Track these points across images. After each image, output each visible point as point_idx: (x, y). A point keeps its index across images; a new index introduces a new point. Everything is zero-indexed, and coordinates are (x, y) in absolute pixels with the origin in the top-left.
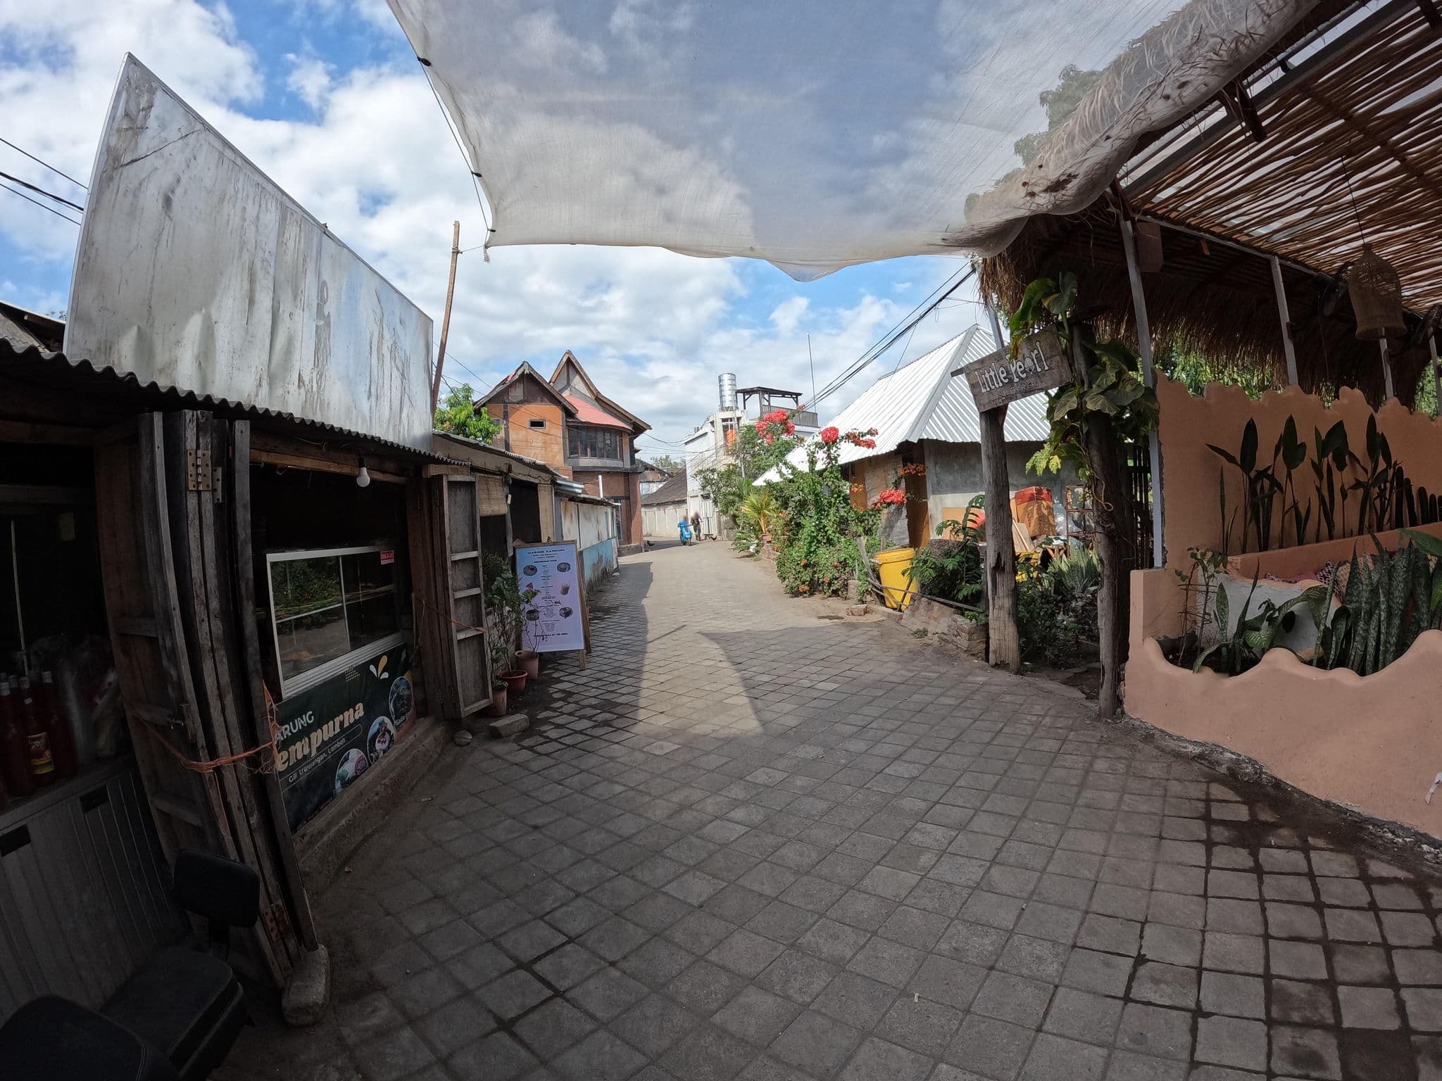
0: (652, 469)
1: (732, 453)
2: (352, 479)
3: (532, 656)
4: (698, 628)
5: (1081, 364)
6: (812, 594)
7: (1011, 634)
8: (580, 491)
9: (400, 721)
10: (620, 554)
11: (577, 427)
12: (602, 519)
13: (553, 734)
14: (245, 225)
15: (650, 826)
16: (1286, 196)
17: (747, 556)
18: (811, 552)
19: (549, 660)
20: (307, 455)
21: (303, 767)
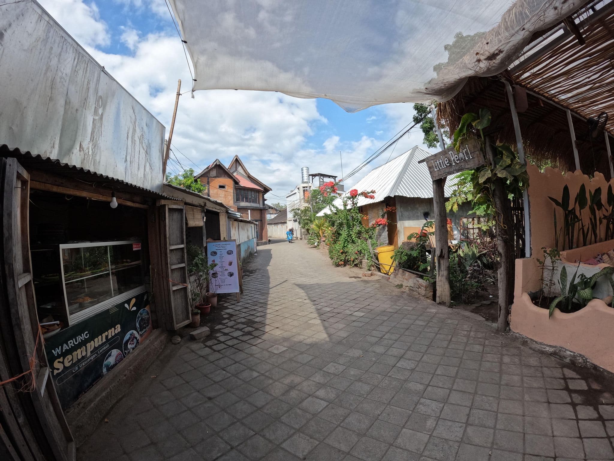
0: (272, 208)
1: (308, 202)
2: (109, 203)
3: (214, 295)
4: (294, 281)
5: (490, 156)
6: (345, 266)
7: (447, 288)
8: (239, 216)
9: (143, 332)
10: (258, 245)
11: (240, 189)
12: (250, 229)
13: (222, 339)
14: (51, 57)
15: (273, 400)
16: (581, 79)
17: (314, 247)
18: (345, 246)
19: (222, 297)
20: (84, 190)
21: (82, 363)
